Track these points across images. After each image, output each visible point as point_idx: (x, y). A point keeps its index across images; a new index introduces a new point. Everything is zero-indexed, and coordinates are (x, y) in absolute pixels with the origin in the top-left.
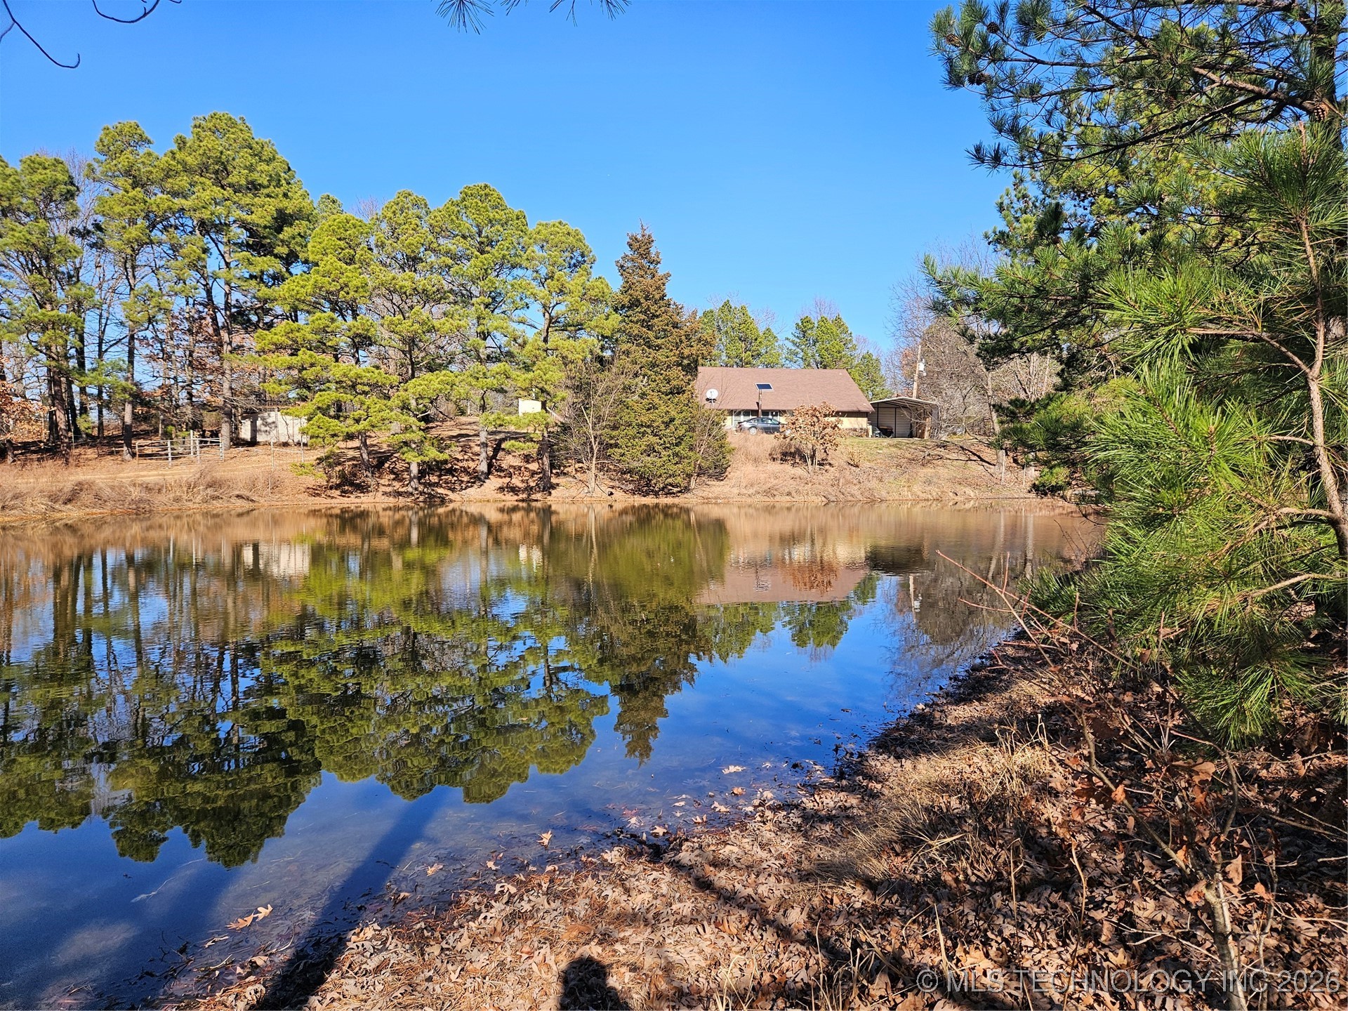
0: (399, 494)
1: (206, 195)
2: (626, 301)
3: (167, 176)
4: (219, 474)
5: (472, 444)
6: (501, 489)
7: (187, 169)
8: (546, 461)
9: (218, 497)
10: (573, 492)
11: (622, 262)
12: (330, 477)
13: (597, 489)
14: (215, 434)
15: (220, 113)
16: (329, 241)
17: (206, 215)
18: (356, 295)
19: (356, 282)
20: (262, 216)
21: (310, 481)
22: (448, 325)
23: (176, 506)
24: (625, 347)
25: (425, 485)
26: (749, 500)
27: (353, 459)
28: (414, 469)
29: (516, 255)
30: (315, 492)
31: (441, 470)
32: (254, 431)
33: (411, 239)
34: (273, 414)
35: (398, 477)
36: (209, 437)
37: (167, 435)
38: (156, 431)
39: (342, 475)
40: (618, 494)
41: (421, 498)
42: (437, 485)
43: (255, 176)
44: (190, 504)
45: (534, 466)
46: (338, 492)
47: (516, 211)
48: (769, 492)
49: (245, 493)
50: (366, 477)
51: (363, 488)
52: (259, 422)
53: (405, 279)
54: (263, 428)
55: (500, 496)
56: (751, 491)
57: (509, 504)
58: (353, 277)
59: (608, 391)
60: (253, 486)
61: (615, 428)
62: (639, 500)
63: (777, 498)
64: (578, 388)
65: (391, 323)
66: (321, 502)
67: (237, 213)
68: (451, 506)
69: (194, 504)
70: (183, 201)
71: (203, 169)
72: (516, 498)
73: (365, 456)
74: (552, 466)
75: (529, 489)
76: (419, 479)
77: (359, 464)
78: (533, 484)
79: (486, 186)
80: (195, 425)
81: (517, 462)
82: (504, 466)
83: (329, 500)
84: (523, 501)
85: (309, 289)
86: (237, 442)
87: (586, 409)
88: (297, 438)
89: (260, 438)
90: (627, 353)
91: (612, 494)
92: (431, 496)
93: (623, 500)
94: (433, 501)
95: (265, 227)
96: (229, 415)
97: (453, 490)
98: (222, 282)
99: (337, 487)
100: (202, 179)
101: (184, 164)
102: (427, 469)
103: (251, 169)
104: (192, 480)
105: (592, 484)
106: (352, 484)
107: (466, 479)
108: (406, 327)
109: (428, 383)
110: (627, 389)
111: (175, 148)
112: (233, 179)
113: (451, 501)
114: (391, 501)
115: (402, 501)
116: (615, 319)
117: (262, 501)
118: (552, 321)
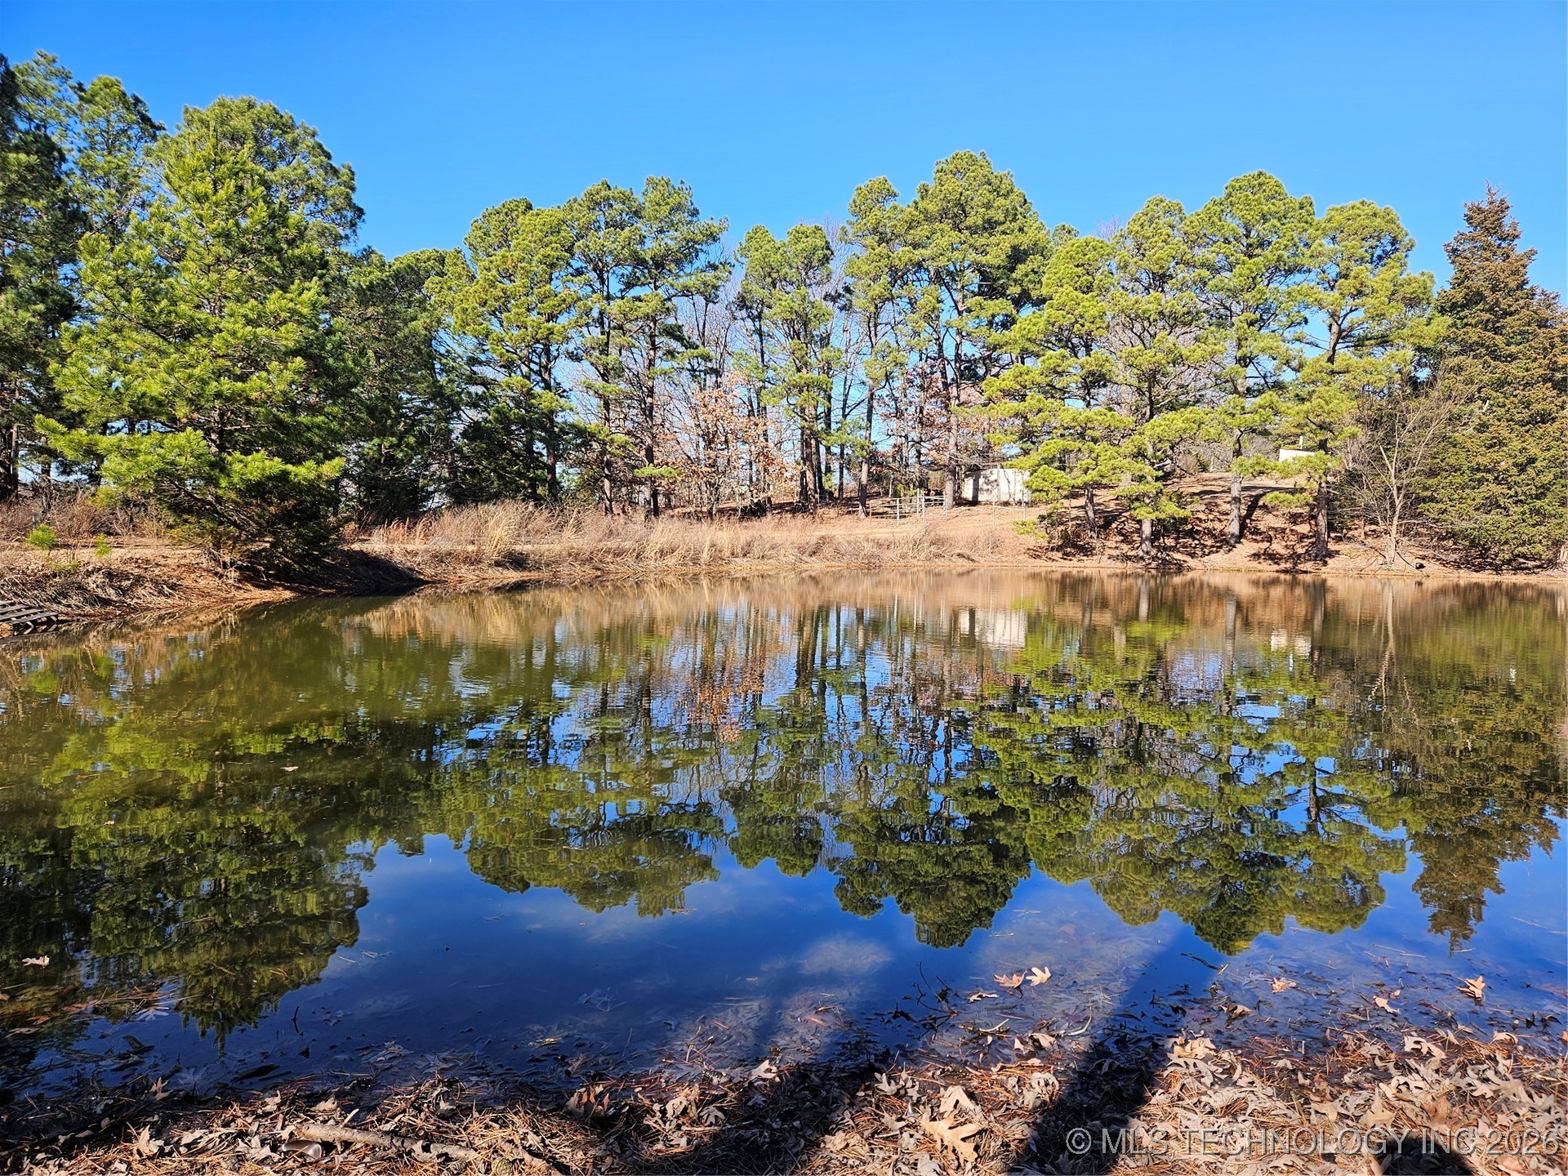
0: (1128, 558)
1: (944, 242)
2: (1459, 297)
3: (910, 228)
4: (943, 531)
5: (1219, 501)
6: (1256, 556)
7: (929, 219)
8: (1322, 520)
9: (940, 555)
10: (1361, 562)
11: (1454, 245)
12: (1052, 538)
13: (1398, 560)
14: (939, 493)
15: (961, 152)
16: (1067, 269)
17: (942, 262)
18: (1093, 327)
19: (1093, 312)
20: (995, 257)
21: (1031, 541)
22: (1199, 352)
23: (902, 562)
24: (1453, 361)
25: (1159, 548)
27: (1077, 518)
28: (1147, 529)
29: (1294, 255)
30: (1035, 553)
31: (1178, 532)
32: (976, 490)
33: (1160, 254)
34: (995, 471)
35: (1126, 539)
36: (934, 497)
37: (896, 494)
38: (886, 494)
39: (1065, 536)
40: (1432, 567)
41: (1154, 564)
42: (1173, 549)
43: (991, 213)
44: (915, 561)
45: (1304, 528)
46: (1060, 554)
47: (1299, 199)
49: (966, 552)
50: (1090, 537)
51: (1086, 551)
52: (981, 480)
53: (1149, 303)
54: (985, 487)
55: (1255, 564)
57: (1265, 576)
58: (1090, 306)
59: (1425, 424)
60: (974, 544)
61: (1432, 473)
62: (1466, 577)
64: (1375, 424)
65: (1130, 354)
66: (1041, 565)
67: (972, 256)
68: (1190, 575)
69: (918, 563)
70: (923, 251)
71: (943, 214)
72: (1276, 567)
73: (1091, 514)
74: (1331, 527)
75: (1295, 557)
76: (1152, 541)
77: (1084, 524)
78: (1301, 551)
79: (1260, 174)
80: (922, 483)
81: (1279, 523)
82: (1262, 527)
83: (1050, 563)
84: (1286, 571)
85: (1041, 326)
86: (959, 502)
87: (1386, 450)
88: (1018, 497)
89: (981, 498)
90: (1459, 369)
91: (1422, 566)
92: (1165, 562)
93: (1438, 575)
94: (1168, 568)
95: (999, 267)
96: (953, 473)
97: (1192, 555)
98: (953, 331)
99: (1059, 548)
100: (942, 226)
101: (925, 212)
102: (1162, 528)
103: (988, 206)
104: (918, 536)
105: (1391, 553)
106: (1075, 546)
107: (1209, 542)
108: (1147, 359)
109: (1168, 423)
110: (1453, 419)
111: (918, 198)
112: (970, 221)
113: (1190, 569)
114: (1119, 566)
115: (1130, 567)
116: (1442, 324)
117: (982, 561)
118: (1342, 336)
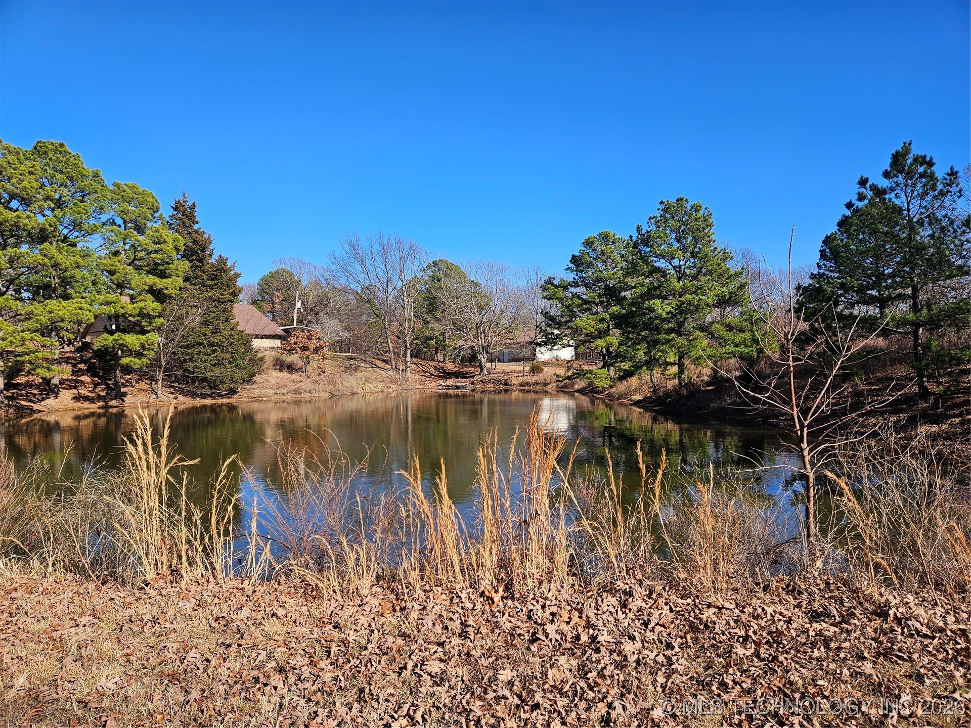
10: (143, 398)
26: (284, 398)
40: (181, 398)
48: (296, 392)
56: (283, 391)
57: (86, 411)
62: (198, 402)
63: (302, 395)
68: (35, 416)
72: (92, 406)
76: (3, 393)
84: (103, 407)
91: (177, 398)
93: (186, 402)
97: (33, 402)
